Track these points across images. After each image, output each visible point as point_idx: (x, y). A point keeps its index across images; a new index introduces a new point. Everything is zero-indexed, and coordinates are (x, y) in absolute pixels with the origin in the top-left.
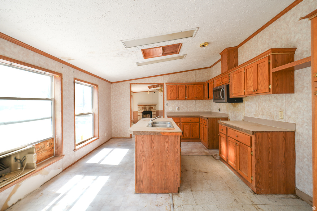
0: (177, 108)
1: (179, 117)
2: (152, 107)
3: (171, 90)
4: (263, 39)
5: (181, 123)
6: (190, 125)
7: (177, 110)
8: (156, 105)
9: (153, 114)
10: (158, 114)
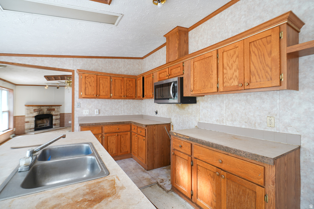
0: (95, 110)
1: (100, 125)
2: (54, 108)
3: (87, 82)
4: (235, 16)
5: (103, 134)
6: (118, 135)
7: (96, 114)
8: (61, 105)
9: (55, 118)
10: (64, 118)
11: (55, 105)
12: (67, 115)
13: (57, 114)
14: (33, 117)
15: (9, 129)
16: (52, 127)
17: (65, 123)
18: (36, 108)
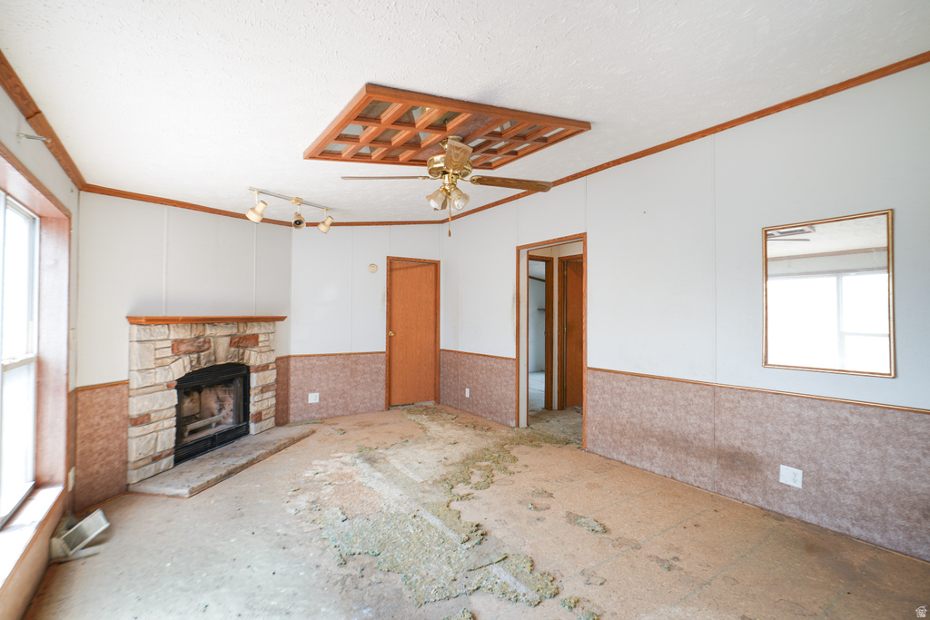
2: (255, 329)
8: (282, 319)
9: (257, 382)
10: (288, 379)
11: (260, 314)
12: (299, 365)
13: (265, 363)
14: (169, 387)
15: (38, 485)
16: (247, 432)
17: (292, 406)
18: (183, 331)
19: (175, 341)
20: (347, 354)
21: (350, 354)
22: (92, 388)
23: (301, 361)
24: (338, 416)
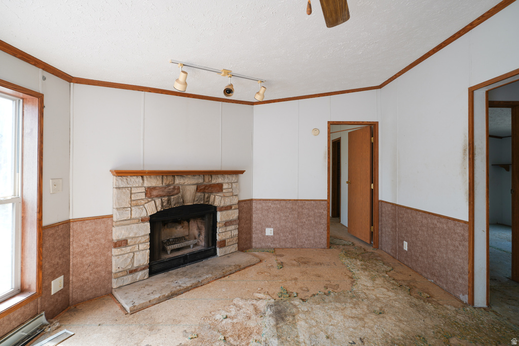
2: (219, 180)
8: (242, 172)
9: (221, 218)
10: (251, 216)
11: (224, 169)
12: (259, 206)
13: (228, 204)
14: (143, 220)
15: (22, 290)
16: (215, 254)
17: (254, 236)
18: (155, 181)
19: (149, 188)
20: (295, 200)
21: (297, 200)
22: (83, 220)
23: (260, 203)
24: (288, 248)
